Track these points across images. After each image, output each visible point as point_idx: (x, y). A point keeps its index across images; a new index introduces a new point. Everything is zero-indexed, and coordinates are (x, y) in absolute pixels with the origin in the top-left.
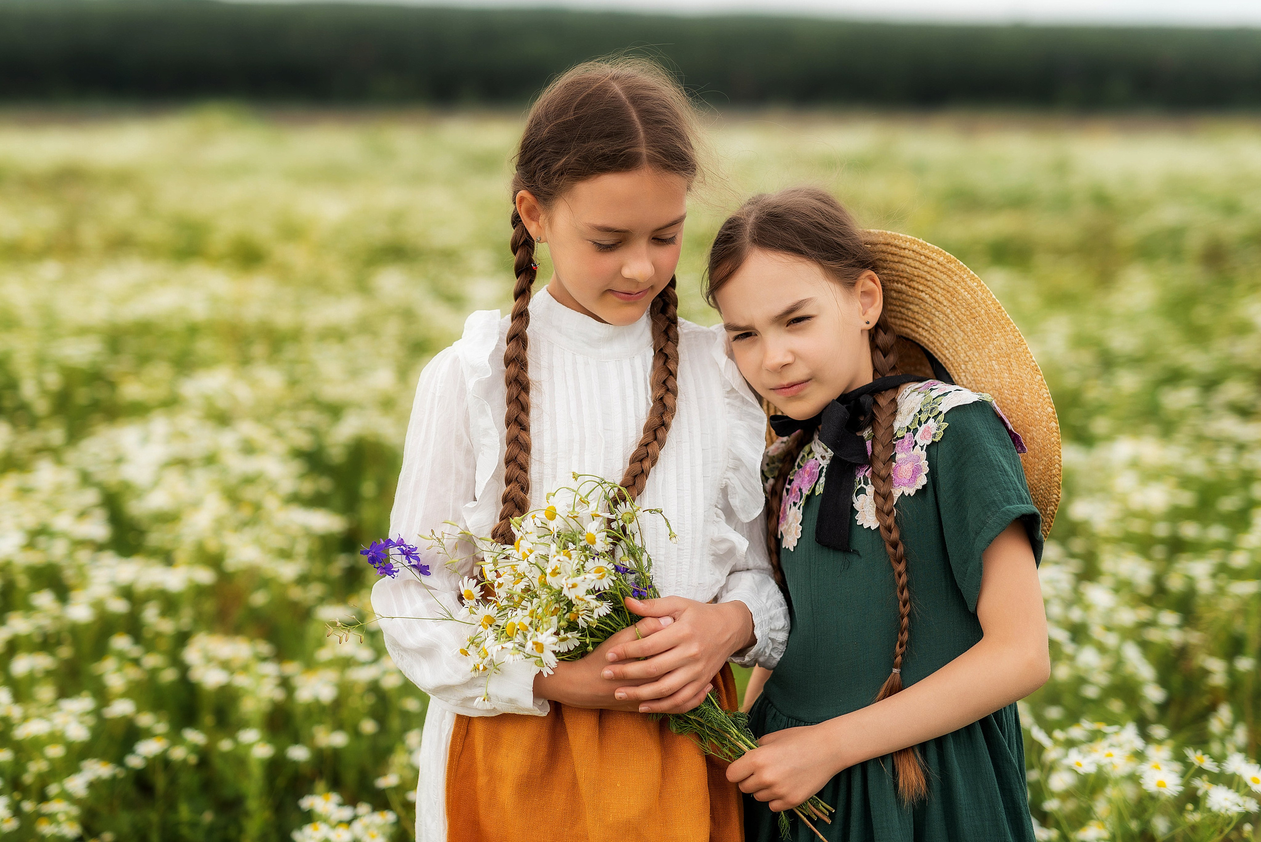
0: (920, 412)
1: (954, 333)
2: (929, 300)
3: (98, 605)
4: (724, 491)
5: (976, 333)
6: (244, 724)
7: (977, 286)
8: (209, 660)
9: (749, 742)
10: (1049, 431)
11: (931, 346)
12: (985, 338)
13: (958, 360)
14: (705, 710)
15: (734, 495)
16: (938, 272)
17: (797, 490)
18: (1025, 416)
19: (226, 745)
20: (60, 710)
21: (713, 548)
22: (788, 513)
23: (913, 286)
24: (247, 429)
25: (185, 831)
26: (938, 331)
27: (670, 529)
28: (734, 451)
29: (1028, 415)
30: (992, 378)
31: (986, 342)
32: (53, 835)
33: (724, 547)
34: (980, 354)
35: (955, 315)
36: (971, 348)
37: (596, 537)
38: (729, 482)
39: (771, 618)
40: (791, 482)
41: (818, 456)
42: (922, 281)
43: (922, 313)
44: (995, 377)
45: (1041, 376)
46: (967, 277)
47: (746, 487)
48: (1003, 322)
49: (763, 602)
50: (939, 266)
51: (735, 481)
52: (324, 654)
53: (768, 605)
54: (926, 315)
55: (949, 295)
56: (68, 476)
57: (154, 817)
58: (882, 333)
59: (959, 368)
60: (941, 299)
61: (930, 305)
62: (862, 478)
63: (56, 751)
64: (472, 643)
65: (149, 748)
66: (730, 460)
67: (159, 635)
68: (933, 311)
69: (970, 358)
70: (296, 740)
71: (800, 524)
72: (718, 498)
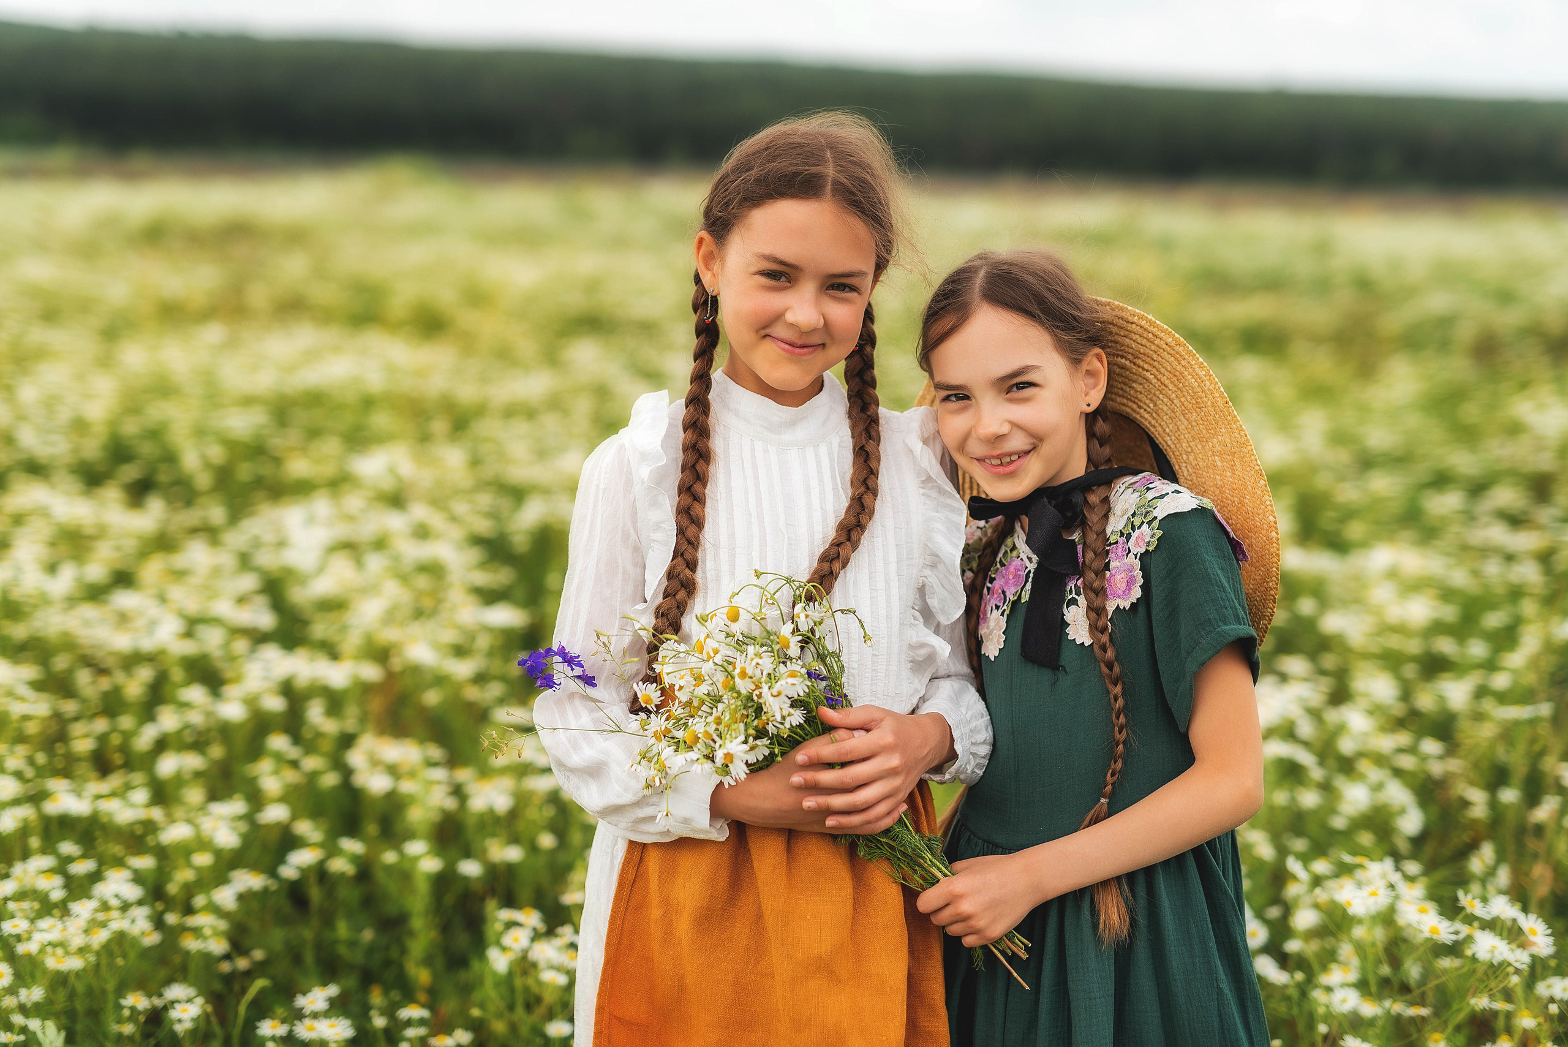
0: (1134, 515)
1: (1177, 420)
2: (1154, 381)
3: (251, 702)
4: (922, 591)
5: (1201, 424)
6: (410, 835)
7: (1205, 376)
8: (375, 762)
9: (944, 869)
10: (1268, 540)
11: (1153, 430)
12: (1210, 431)
13: (1180, 449)
14: (898, 832)
15: (932, 595)
16: (1165, 353)
17: (1000, 591)
18: (1245, 520)
19: (390, 857)
20: (209, 814)
21: (912, 654)
22: (988, 615)
23: (1138, 363)
24: (420, 512)
25: (342, 950)
26: (1161, 415)
27: (865, 631)
28: (931, 546)
29: (1248, 520)
30: (1214, 474)
31: (1211, 435)
32: (199, 951)
33: (923, 652)
34: (1203, 447)
35: (1180, 401)
36: (1194, 439)
37: (790, 641)
38: (926, 580)
39: (971, 731)
40: (992, 580)
41: (1023, 556)
42: (1148, 360)
43: (1146, 394)
44: (1218, 474)
45: (1265, 481)
46: (1195, 364)
47: (945, 586)
48: (1229, 418)
49: (962, 713)
50: (1167, 346)
51: (932, 579)
52: (500, 761)
53: (968, 716)
54: (1149, 397)
55: (1175, 379)
56: (225, 559)
57: (308, 934)
58: (1101, 421)
59: (1181, 458)
60: (1167, 382)
61: (1155, 386)
62: (1073, 587)
63: (203, 859)
64: (644, 757)
65: (302, 859)
66: (927, 556)
67: (319, 735)
68: (1157, 393)
69: (1192, 450)
70: (467, 853)
71: (1003, 633)
72: (915, 598)
